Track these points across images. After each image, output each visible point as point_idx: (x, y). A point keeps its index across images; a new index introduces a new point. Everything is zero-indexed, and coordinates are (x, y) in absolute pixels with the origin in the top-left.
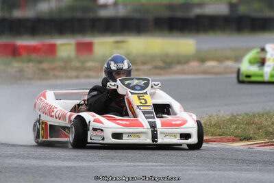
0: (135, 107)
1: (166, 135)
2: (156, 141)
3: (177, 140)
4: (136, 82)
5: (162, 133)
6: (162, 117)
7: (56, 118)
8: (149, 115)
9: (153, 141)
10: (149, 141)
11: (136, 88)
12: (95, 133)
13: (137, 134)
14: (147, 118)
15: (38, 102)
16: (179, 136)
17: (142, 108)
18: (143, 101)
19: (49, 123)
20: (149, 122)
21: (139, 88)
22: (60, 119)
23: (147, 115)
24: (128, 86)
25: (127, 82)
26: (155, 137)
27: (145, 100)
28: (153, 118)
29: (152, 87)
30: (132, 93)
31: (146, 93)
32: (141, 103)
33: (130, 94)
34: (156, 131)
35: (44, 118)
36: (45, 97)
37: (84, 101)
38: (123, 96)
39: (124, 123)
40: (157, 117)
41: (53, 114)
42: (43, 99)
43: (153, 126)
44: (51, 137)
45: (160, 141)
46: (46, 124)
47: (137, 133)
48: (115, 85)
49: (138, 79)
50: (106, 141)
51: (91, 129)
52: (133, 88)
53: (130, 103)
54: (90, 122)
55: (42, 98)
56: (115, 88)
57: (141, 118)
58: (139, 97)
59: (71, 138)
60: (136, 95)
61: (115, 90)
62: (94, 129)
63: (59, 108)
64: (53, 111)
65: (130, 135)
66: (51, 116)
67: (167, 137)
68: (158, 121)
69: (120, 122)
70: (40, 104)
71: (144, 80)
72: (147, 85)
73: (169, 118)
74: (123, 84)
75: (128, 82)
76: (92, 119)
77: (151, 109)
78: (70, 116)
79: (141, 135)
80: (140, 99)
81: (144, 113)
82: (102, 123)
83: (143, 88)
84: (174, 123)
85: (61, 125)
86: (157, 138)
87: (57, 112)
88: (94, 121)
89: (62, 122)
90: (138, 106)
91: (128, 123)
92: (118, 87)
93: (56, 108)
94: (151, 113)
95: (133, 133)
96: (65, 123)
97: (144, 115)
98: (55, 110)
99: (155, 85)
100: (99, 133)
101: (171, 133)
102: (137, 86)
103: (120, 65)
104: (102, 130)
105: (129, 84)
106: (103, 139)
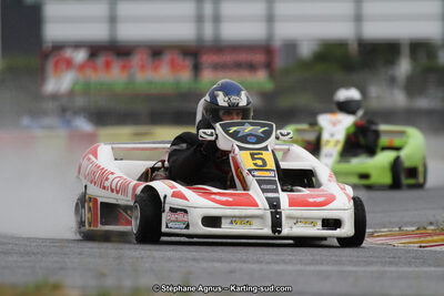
0: (245, 172)
1: (297, 220)
2: (280, 232)
3: (317, 231)
4: (248, 129)
5: (289, 217)
6: (292, 191)
7: (112, 191)
8: (269, 187)
9: (274, 231)
10: (267, 231)
11: (249, 139)
12: (174, 216)
13: (246, 219)
14: (264, 191)
15: (85, 162)
16: (320, 223)
17: (256, 173)
18: (260, 163)
19: (100, 200)
20: (267, 199)
21: (254, 140)
22: (118, 192)
23: (264, 187)
24: (234, 136)
25: (233, 129)
26: (276, 223)
27: (263, 160)
28: (276, 191)
29: (277, 138)
30: (241, 148)
31: (266, 148)
32: (255, 164)
33: (237, 149)
34: (280, 213)
35: (94, 191)
36: (96, 156)
37: (163, 162)
38: (226, 153)
39: (224, 199)
40: (283, 190)
41: (107, 184)
42: (94, 159)
43: (274, 205)
44: (102, 224)
45: (286, 231)
46: (96, 200)
47: (246, 217)
48: (211, 135)
49: (252, 124)
50: (191, 231)
51: (167, 208)
52: (244, 139)
53: (237, 167)
54: (165, 197)
55: (91, 156)
56: (213, 138)
57: (256, 192)
58: (252, 155)
59: (133, 227)
60: (248, 152)
61: (213, 143)
62: (173, 210)
63: (118, 173)
64: (107, 179)
65: (234, 219)
66: (104, 188)
67: (300, 224)
68: (284, 197)
69: (218, 197)
70: (87, 167)
71: (263, 125)
72: (267, 135)
73: (306, 191)
74: (227, 132)
75: (235, 128)
76: (169, 192)
77: (273, 175)
78: (135, 187)
79: (254, 221)
80: (253, 159)
81: (260, 182)
82: (183, 197)
83: (260, 140)
84: (311, 200)
85: (120, 202)
86: (281, 226)
87: (113, 181)
88: (173, 195)
89: (122, 197)
90: (250, 171)
91: (231, 199)
92: (217, 138)
93: (112, 173)
94: (273, 182)
95: (240, 217)
96: (126, 200)
97: (260, 185)
98: (111, 177)
99: (282, 135)
100: (180, 216)
101: (305, 218)
102: (251, 135)
103: (234, 99)
104: (186, 211)
105: (236, 132)
106: (187, 227)
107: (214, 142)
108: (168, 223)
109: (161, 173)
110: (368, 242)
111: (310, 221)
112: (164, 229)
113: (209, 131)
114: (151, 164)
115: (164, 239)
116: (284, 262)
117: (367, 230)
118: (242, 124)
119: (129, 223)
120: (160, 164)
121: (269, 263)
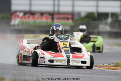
0: (61, 48)
1: (74, 61)
3: (80, 64)
4: (63, 36)
5: (72, 60)
6: (74, 53)
9: (68, 64)
10: (66, 64)
11: (63, 39)
12: (41, 59)
13: (60, 61)
14: (66, 53)
16: (80, 62)
17: (64, 48)
18: (65, 45)
19: (23, 54)
20: (66, 55)
21: (64, 39)
22: (27, 52)
23: (66, 52)
24: (59, 38)
25: (58, 36)
26: (69, 62)
27: (66, 45)
28: (69, 53)
29: (70, 39)
30: (60, 41)
31: (67, 42)
32: (64, 46)
33: (59, 41)
34: (70, 59)
35: (21, 52)
36: (22, 42)
37: (40, 44)
38: (57, 43)
40: (71, 53)
41: (25, 50)
43: (68, 57)
44: (23, 61)
45: (71, 64)
48: (53, 37)
49: (64, 35)
50: (46, 63)
51: (39, 57)
52: (61, 39)
53: (59, 46)
54: (39, 54)
55: (21, 42)
56: (53, 38)
57: (63, 53)
58: (63, 43)
59: (31, 62)
62: (41, 58)
63: (28, 47)
64: (25, 49)
65: (57, 61)
66: (24, 51)
67: (75, 62)
68: (71, 55)
69: (53, 55)
71: (67, 35)
72: (68, 38)
73: (77, 53)
74: (57, 37)
75: (59, 36)
76: (40, 53)
77: (68, 49)
78: (32, 51)
79: (63, 61)
81: (65, 51)
82: (44, 55)
83: (66, 39)
84: (78, 56)
85: (28, 55)
86: (70, 63)
87: (26, 49)
88: (42, 54)
89: (28, 54)
90: (62, 48)
91: (56, 55)
92: (54, 38)
93: (26, 47)
94: (68, 51)
95: (59, 60)
96: (29, 54)
97: (65, 52)
98: (26, 48)
99: (72, 38)
100: (43, 59)
101: (77, 61)
102: (63, 38)
103: (58, 28)
104: (44, 58)
105: (59, 37)
106: (45, 62)
107: (53, 39)
108: (40, 61)
109: (40, 47)
110: (94, 68)
111: (78, 62)
112: (38, 63)
113: (52, 37)
114: (37, 45)
115: (38, 65)
116: (69, 73)
117: (94, 65)
118: (61, 35)
119: (30, 61)
120: (39, 45)
121: (65, 73)
